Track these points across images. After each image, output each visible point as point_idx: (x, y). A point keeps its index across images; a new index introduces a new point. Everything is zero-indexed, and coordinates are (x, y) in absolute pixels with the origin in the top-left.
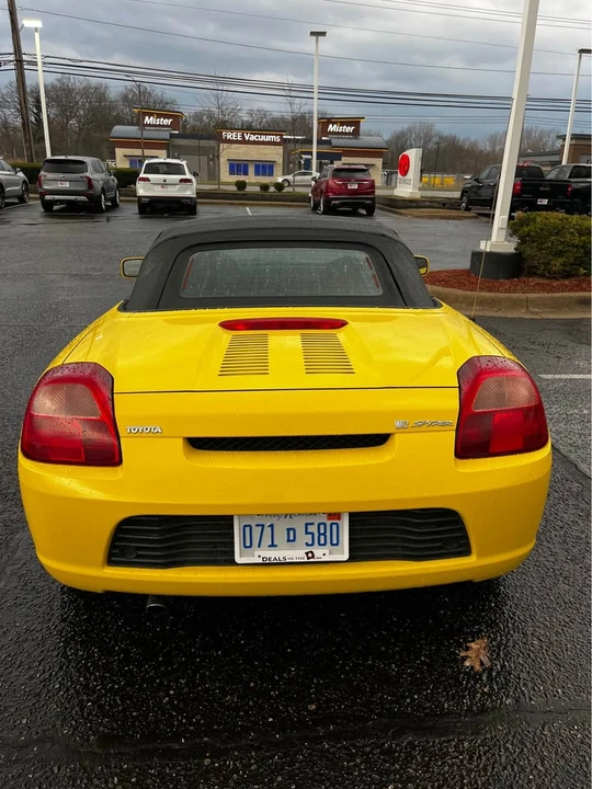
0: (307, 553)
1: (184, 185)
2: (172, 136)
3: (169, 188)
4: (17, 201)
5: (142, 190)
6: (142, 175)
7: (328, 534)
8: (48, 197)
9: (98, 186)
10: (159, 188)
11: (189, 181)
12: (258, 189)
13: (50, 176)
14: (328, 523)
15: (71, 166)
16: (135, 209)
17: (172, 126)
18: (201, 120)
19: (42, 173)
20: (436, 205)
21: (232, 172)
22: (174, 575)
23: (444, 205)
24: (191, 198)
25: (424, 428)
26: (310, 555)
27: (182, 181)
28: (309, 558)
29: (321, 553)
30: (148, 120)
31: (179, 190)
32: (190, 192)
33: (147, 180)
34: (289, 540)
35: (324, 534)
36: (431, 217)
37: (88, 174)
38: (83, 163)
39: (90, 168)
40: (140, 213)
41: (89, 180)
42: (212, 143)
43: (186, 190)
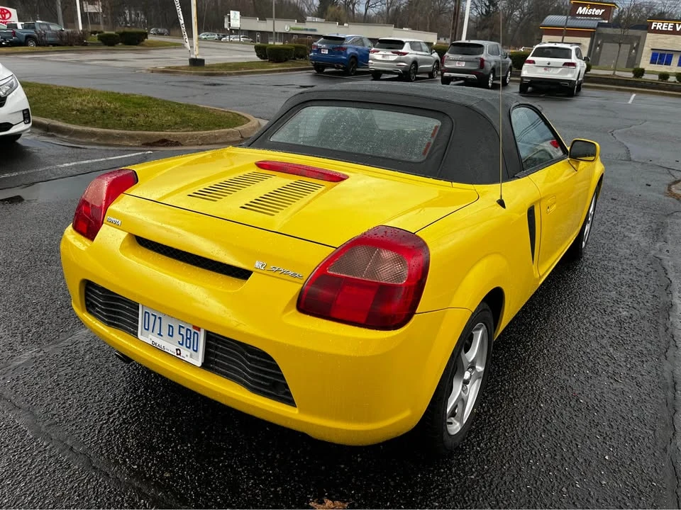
0: (177, 350)
1: (567, 68)
2: (600, 25)
3: (552, 71)
4: (427, 76)
5: (527, 71)
6: (530, 58)
7: (192, 340)
8: (446, 74)
9: (489, 67)
10: (542, 70)
11: (573, 64)
12: (656, 78)
13: (452, 56)
14: (193, 330)
15: (472, 49)
16: (516, 88)
17: (603, 17)
18: (639, 11)
19: (447, 54)
21: (653, 61)
22: (107, 331)
24: (570, 81)
25: (277, 274)
26: (178, 352)
27: (566, 64)
28: (177, 354)
29: (185, 353)
30: (580, 10)
31: (560, 73)
32: (571, 75)
33: (533, 62)
34: (169, 335)
35: (190, 339)
37: (482, 56)
38: (481, 46)
39: (486, 51)
40: (520, 92)
41: (482, 61)
42: (639, 33)
43: (567, 73)
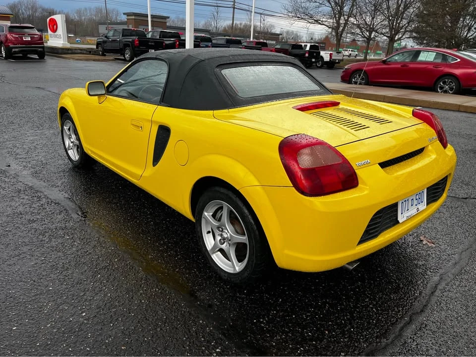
7: (421, 197)
14: (421, 192)
20: (85, 52)
23: (90, 52)
28: (418, 211)
34: (412, 205)
36: (87, 60)
